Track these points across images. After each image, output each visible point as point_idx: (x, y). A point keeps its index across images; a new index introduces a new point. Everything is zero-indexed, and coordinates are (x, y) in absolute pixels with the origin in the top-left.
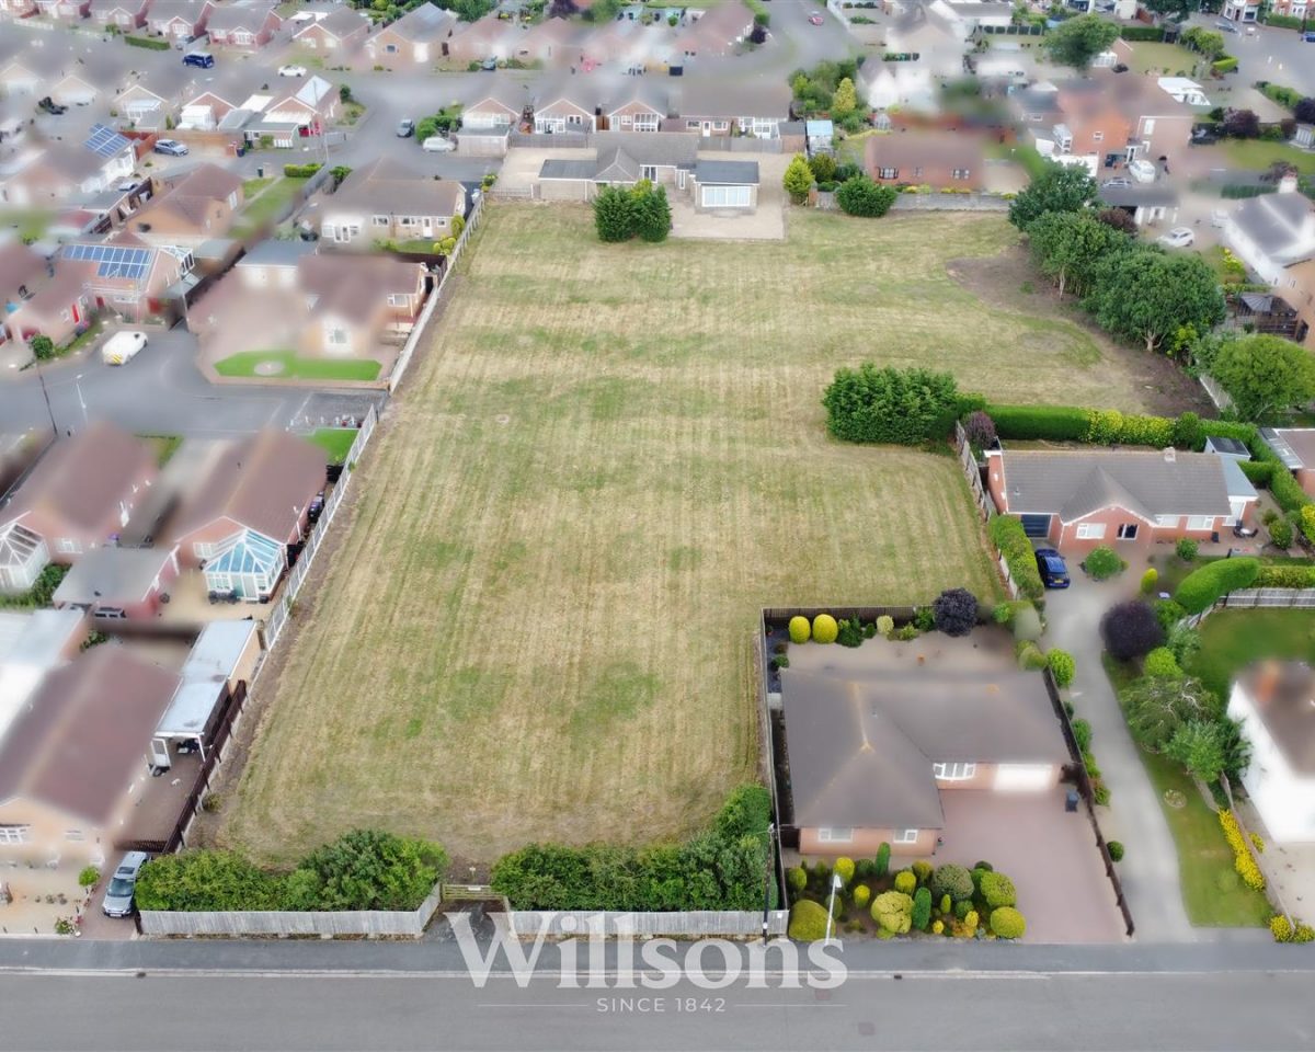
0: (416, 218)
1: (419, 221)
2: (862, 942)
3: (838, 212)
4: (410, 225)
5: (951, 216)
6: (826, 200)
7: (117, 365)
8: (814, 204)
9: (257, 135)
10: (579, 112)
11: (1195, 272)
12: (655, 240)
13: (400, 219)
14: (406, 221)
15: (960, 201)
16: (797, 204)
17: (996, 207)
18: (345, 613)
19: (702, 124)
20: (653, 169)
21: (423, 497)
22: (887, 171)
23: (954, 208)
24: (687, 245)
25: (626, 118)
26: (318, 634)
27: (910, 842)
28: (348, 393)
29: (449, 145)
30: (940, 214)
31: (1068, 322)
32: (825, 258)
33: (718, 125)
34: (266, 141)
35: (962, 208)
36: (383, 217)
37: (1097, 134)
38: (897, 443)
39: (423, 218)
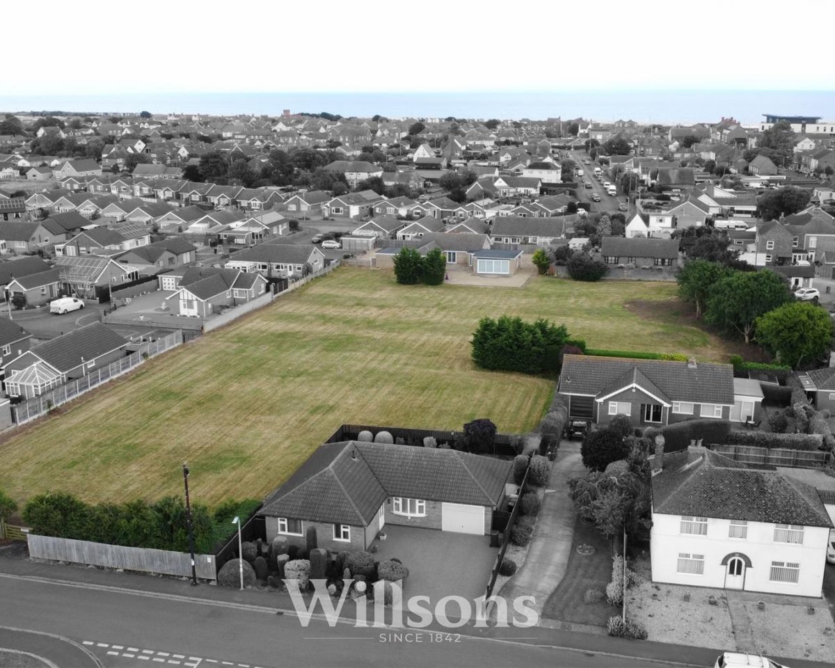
0: (284, 265)
1: (286, 267)
2: (270, 591)
3: (568, 279)
4: (281, 270)
5: (645, 283)
6: (561, 271)
7: (57, 314)
8: (553, 274)
9: (225, 236)
10: (425, 230)
11: (768, 279)
12: (433, 285)
13: (274, 265)
14: (278, 267)
15: (655, 275)
16: (542, 274)
18: (83, 414)
19: (504, 239)
20: (454, 254)
21: (181, 373)
22: (610, 258)
23: (651, 279)
26: (57, 422)
27: (345, 540)
29: (337, 245)
30: (640, 282)
31: (695, 328)
32: (542, 296)
33: (514, 240)
34: (231, 240)
35: (657, 279)
36: (265, 264)
37: (771, 247)
39: (288, 265)
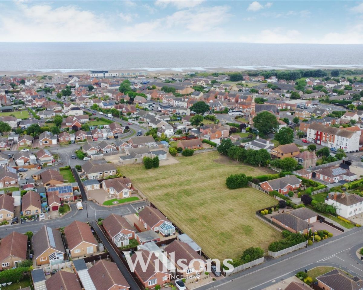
0: (108, 171)
3: (183, 156)
4: (107, 173)
6: (180, 154)
8: (179, 156)
9: (42, 163)
10: (112, 147)
12: (157, 167)
13: (105, 172)
16: (174, 156)
17: (210, 150)
19: (139, 146)
20: (142, 155)
24: (164, 167)
25: (122, 147)
28: (138, 203)
29: (90, 158)
30: (201, 154)
32: (191, 164)
33: (142, 145)
36: (101, 172)
38: (241, 187)
39: (110, 171)
